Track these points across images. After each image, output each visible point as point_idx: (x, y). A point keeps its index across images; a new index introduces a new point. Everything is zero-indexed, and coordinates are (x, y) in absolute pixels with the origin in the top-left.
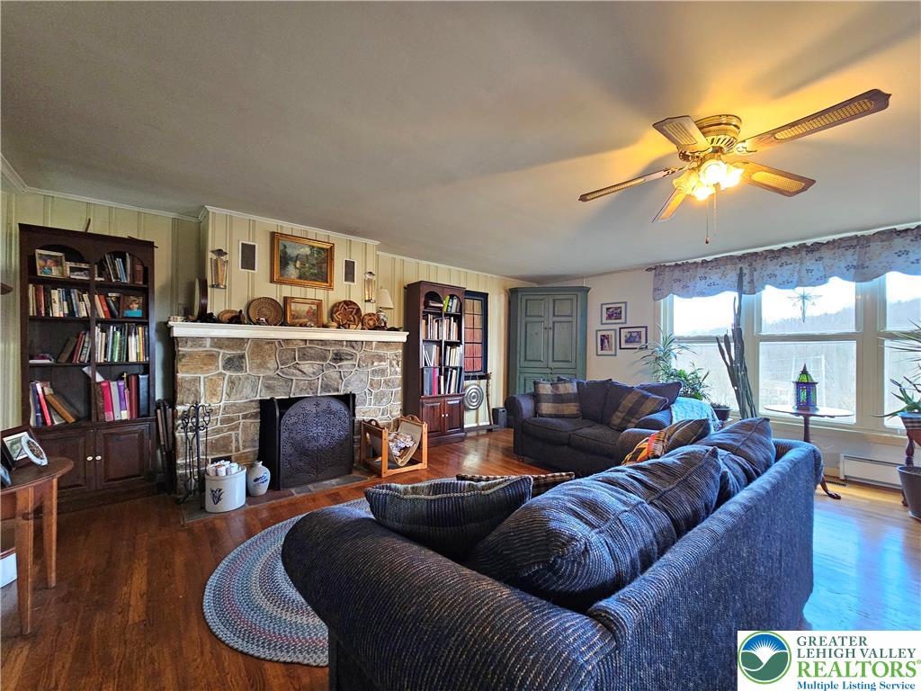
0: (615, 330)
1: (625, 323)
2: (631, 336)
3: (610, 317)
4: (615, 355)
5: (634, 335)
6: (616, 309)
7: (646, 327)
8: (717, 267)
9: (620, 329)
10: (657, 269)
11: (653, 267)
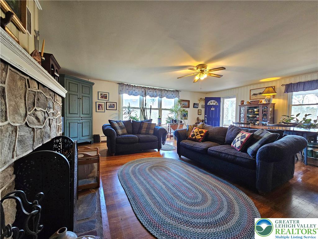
0: (104, 103)
1: (109, 100)
2: (111, 105)
3: (102, 97)
4: (105, 112)
5: (112, 105)
6: (105, 95)
7: (116, 103)
8: (138, 88)
9: (107, 102)
10: (121, 84)
11: (120, 83)
